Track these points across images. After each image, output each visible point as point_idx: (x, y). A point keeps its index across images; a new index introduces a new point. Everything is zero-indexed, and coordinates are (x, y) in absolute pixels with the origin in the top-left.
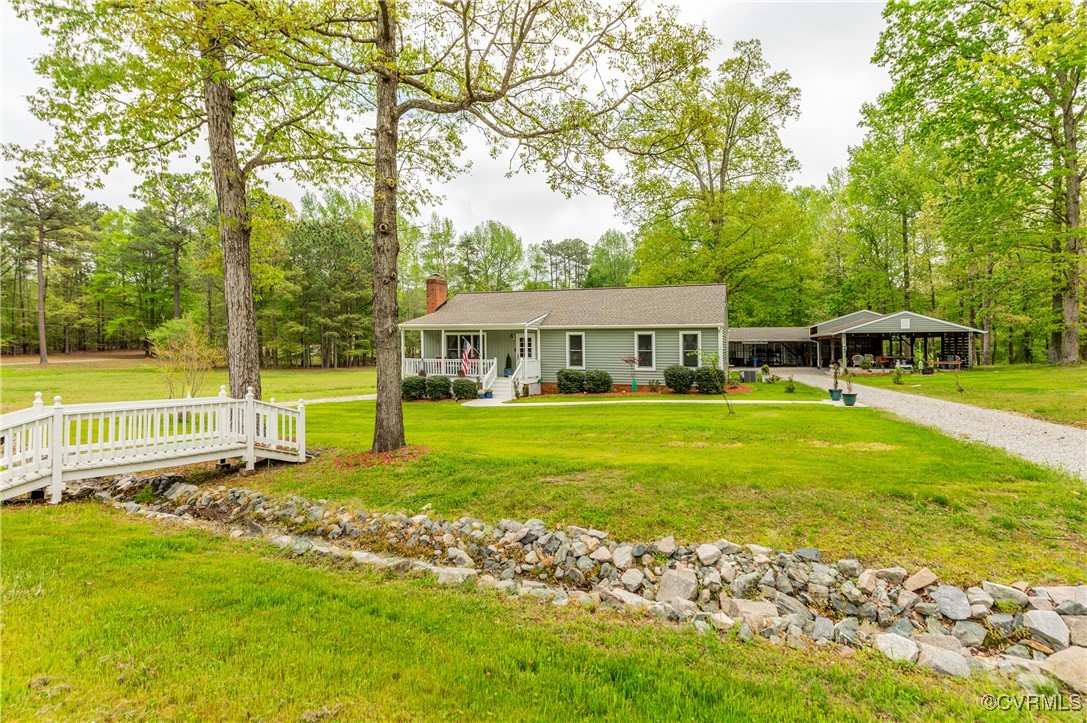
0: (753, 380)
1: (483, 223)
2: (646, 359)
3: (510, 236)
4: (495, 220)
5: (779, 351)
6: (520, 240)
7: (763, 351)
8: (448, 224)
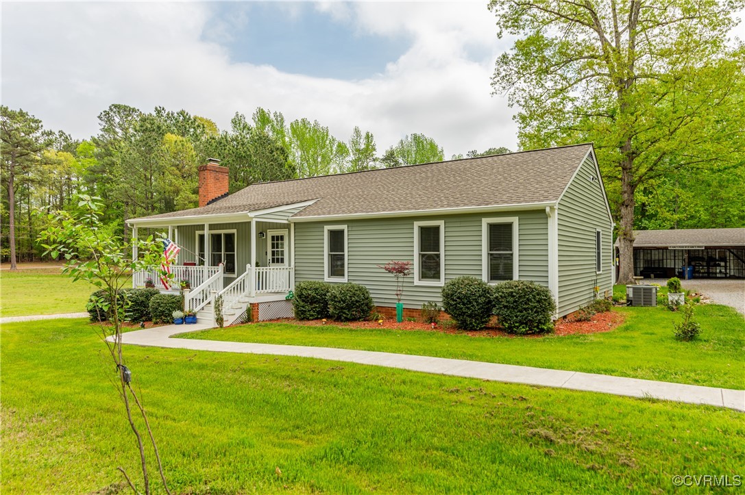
0: (648, 303)
1: (407, 137)
2: (430, 268)
3: (433, 147)
4: (419, 133)
5: (724, 259)
6: (442, 151)
7: (702, 259)
8: (369, 137)
